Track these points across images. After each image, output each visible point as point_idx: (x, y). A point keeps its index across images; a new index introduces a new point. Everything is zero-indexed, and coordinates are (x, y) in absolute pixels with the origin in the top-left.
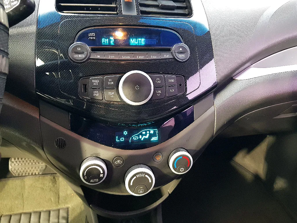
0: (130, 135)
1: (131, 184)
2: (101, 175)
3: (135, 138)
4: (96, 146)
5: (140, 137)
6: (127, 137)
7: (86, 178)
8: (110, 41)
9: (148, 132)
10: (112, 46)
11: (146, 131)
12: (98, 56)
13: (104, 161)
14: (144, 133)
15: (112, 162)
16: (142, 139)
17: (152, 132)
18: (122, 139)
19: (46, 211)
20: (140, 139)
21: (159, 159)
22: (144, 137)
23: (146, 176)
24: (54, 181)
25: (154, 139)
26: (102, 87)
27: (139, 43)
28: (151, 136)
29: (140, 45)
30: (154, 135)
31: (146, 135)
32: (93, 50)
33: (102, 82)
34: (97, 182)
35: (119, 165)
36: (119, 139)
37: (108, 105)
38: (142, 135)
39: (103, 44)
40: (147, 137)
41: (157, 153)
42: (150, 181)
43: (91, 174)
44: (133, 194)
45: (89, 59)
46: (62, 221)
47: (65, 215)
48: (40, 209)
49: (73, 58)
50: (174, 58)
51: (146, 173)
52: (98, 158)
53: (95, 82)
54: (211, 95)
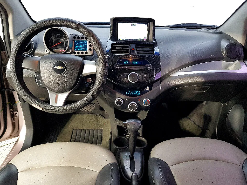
0: (131, 92)
1: (130, 106)
2: (121, 103)
3: (132, 93)
4: (120, 94)
6: (130, 93)
8: (126, 62)
10: (128, 64)
11: (135, 91)
13: (122, 99)
15: (124, 100)
18: (128, 93)
19: (92, 130)
24: (96, 117)
26: (123, 77)
28: (137, 93)
29: (136, 64)
30: (139, 93)
32: (121, 65)
33: (123, 75)
34: (120, 105)
35: (126, 101)
37: (125, 82)
38: (135, 93)
39: (124, 64)
41: (138, 99)
42: (136, 107)
43: (118, 102)
44: (130, 110)
45: (120, 68)
46: (99, 134)
47: (101, 132)
48: (90, 129)
49: (116, 68)
50: (146, 68)
51: (135, 104)
52: (120, 98)
53: (121, 75)
54: (160, 81)
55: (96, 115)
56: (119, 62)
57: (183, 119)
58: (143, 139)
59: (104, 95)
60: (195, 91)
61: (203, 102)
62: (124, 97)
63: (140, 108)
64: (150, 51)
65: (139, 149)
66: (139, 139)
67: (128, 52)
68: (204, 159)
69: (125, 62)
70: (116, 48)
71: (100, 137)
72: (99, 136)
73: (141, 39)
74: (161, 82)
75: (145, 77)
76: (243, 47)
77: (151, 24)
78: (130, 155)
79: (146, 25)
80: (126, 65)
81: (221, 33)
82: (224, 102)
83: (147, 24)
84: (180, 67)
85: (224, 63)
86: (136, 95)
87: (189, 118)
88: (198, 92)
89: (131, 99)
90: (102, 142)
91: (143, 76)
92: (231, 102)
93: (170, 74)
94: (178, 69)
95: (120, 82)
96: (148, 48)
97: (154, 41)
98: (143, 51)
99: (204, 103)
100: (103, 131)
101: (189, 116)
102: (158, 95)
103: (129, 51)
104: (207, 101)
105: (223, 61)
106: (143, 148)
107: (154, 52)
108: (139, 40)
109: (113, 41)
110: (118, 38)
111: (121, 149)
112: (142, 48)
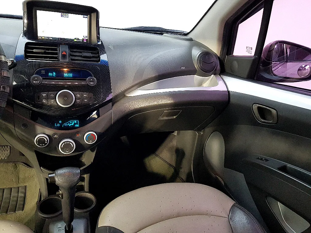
1: (62, 146)
2: (46, 142)
3: (65, 124)
4: (44, 128)
5: (69, 124)
6: (61, 124)
7: (37, 143)
8: (53, 74)
9: (73, 122)
10: (55, 77)
11: (72, 121)
12: (46, 82)
13: (47, 135)
14: (71, 122)
15: (52, 136)
16: (70, 126)
17: (75, 122)
18: (58, 125)
19: (8, 188)
20: (68, 125)
21: (79, 136)
22: (71, 124)
23: (70, 143)
24: (15, 167)
25: (77, 126)
26: (47, 98)
27: (69, 76)
28: (75, 124)
29: (69, 77)
30: (77, 123)
31: (72, 123)
32: (43, 79)
33: (47, 95)
34: (44, 146)
35: (55, 138)
36: (57, 125)
37: (51, 106)
38: (70, 123)
39: (49, 76)
40: (73, 124)
41: (78, 133)
42: (72, 146)
43: (41, 141)
44: (63, 153)
45: (41, 83)
46: (21, 195)
47: (23, 190)
48: (4, 187)
49: (33, 82)
50: (88, 84)
51: (70, 142)
52: (44, 134)
53: (44, 95)
54: (111, 104)
55: (15, 165)
56: (39, 73)
57: (150, 158)
58: (90, 196)
59: (13, 131)
60: (162, 117)
61: (173, 132)
62: (50, 131)
63: (81, 148)
64: (93, 57)
65: (81, 213)
66: (83, 196)
67: (56, 58)
68: (178, 215)
69: (50, 74)
70: (34, 50)
71: (22, 199)
72: (21, 197)
73: (78, 39)
74: (113, 105)
75: (86, 98)
76: (219, 57)
77: (94, 15)
78: (65, 226)
79: (84, 17)
80: (52, 78)
81: (191, 40)
82: (199, 130)
83: (87, 16)
84: (139, 83)
85: (196, 77)
86: (73, 128)
87: (157, 156)
88: (165, 118)
89: (63, 134)
90: (25, 206)
91: (82, 95)
92: (208, 130)
93: (126, 92)
94: (137, 86)
95: (42, 106)
96: (90, 52)
97: (100, 43)
98: (81, 56)
99: (176, 133)
100: (28, 189)
101: (157, 153)
102: (109, 125)
103: (57, 56)
104: (179, 129)
105: (195, 75)
106: (90, 211)
107: (100, 59)
108: (75, 40)
109: (29, 39)
110: (39, 35)
111: (52, 218)
112: (81, 52)
